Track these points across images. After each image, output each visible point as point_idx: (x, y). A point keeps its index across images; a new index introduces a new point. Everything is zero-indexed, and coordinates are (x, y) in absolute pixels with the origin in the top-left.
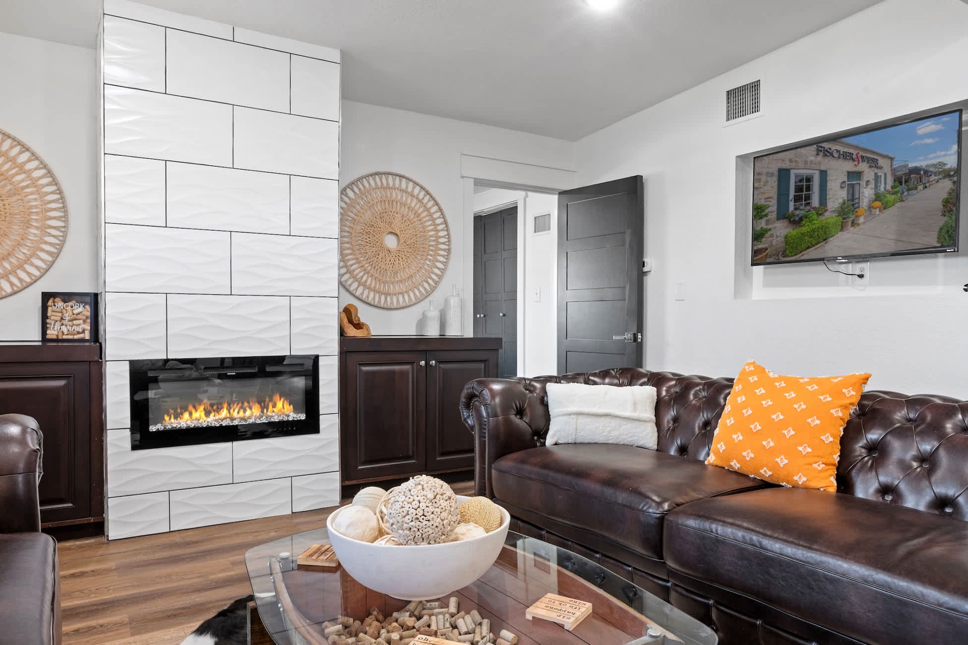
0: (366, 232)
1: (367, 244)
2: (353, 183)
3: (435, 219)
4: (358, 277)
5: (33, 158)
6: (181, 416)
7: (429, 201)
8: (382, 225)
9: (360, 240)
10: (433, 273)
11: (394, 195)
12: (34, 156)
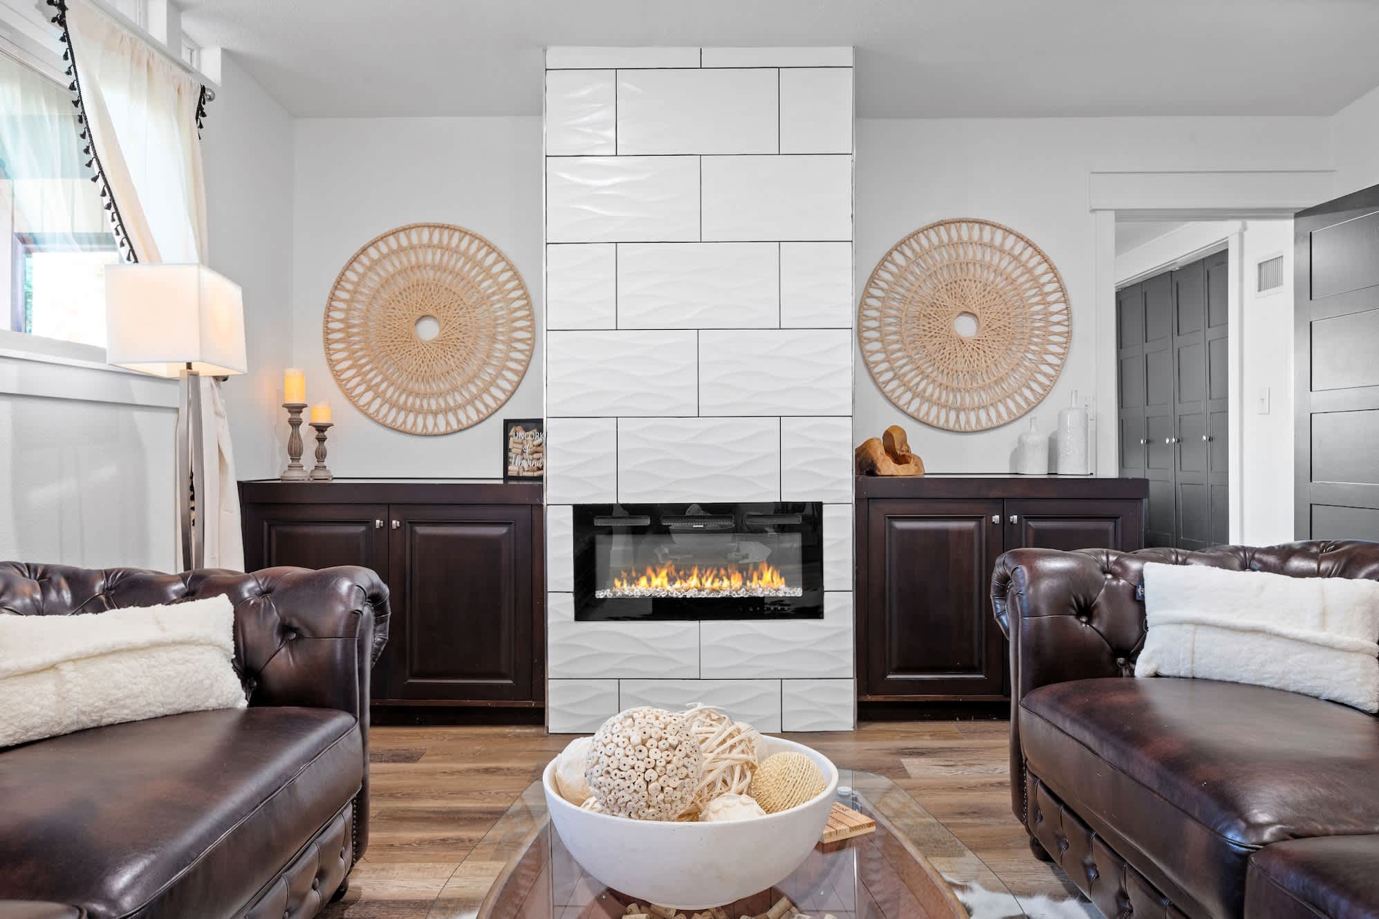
0: (924, 315)
1: (926, 333)
2: (903, 242)
3: (1043, 285)
4: (912, 384)
5: (500, 258)
6: (636, 581)
7: (1031, 257)
8: (949, 302)
9: (914, 328)
10: (1041, 372)
11: (970, 254)
12: (501, 257)
